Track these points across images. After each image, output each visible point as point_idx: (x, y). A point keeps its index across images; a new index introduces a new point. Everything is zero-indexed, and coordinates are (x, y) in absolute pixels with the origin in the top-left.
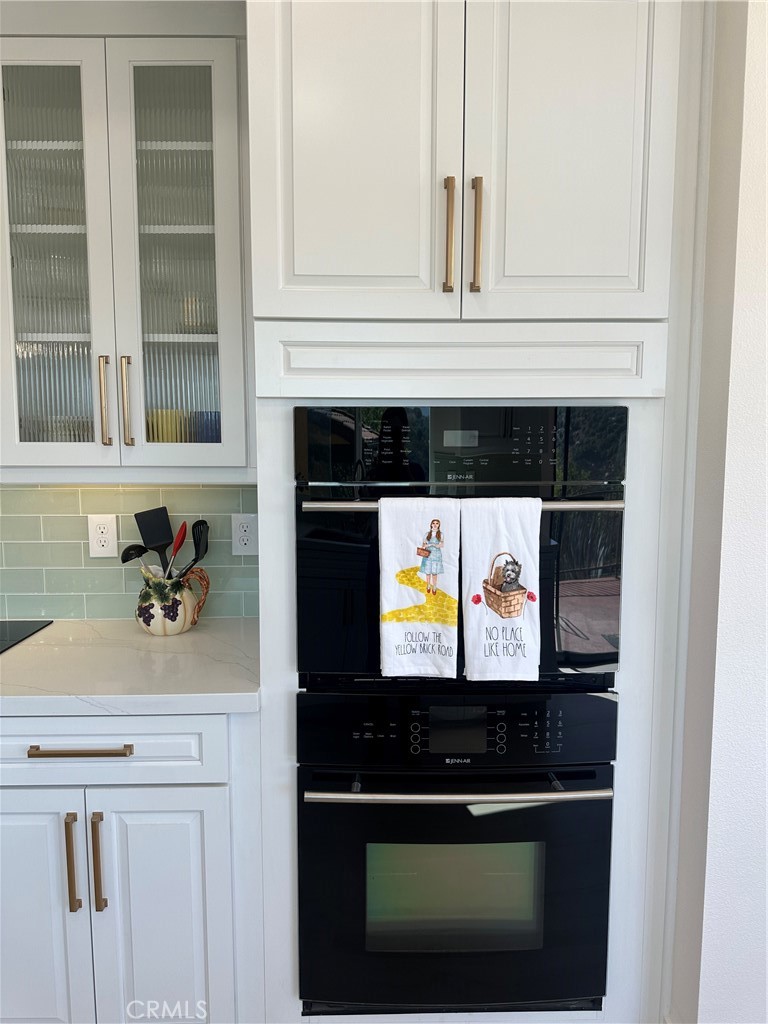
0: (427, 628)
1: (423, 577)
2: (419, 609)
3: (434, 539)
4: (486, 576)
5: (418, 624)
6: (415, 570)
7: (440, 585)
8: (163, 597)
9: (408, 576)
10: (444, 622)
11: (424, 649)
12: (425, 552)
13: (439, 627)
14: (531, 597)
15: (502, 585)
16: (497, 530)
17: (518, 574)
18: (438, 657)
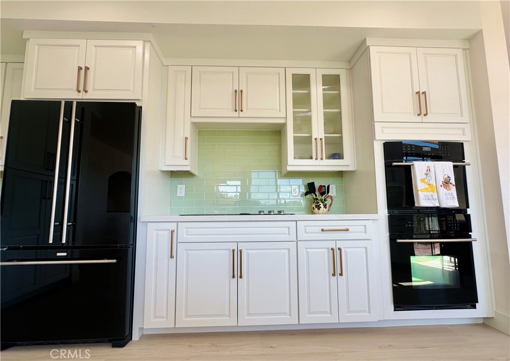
0: (429, 194)
1: (427, 181)
2: (426, 189)
3: (428, 171)
4: (442, 180)
5: (426, 193)
6: (424, 179)
7: (431, 183)
8: (323, 203)
9: (423, 181)
10: (433, 192)
11: (428, 199)
12: (427, 174)
13: (432, 193)
14: (454, 185)
15: (446, 183)
16: (444, 169)
17: (450, 180)
18: (433, 201)
